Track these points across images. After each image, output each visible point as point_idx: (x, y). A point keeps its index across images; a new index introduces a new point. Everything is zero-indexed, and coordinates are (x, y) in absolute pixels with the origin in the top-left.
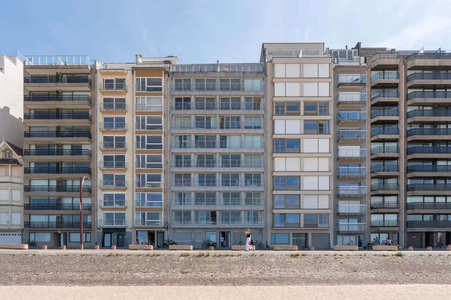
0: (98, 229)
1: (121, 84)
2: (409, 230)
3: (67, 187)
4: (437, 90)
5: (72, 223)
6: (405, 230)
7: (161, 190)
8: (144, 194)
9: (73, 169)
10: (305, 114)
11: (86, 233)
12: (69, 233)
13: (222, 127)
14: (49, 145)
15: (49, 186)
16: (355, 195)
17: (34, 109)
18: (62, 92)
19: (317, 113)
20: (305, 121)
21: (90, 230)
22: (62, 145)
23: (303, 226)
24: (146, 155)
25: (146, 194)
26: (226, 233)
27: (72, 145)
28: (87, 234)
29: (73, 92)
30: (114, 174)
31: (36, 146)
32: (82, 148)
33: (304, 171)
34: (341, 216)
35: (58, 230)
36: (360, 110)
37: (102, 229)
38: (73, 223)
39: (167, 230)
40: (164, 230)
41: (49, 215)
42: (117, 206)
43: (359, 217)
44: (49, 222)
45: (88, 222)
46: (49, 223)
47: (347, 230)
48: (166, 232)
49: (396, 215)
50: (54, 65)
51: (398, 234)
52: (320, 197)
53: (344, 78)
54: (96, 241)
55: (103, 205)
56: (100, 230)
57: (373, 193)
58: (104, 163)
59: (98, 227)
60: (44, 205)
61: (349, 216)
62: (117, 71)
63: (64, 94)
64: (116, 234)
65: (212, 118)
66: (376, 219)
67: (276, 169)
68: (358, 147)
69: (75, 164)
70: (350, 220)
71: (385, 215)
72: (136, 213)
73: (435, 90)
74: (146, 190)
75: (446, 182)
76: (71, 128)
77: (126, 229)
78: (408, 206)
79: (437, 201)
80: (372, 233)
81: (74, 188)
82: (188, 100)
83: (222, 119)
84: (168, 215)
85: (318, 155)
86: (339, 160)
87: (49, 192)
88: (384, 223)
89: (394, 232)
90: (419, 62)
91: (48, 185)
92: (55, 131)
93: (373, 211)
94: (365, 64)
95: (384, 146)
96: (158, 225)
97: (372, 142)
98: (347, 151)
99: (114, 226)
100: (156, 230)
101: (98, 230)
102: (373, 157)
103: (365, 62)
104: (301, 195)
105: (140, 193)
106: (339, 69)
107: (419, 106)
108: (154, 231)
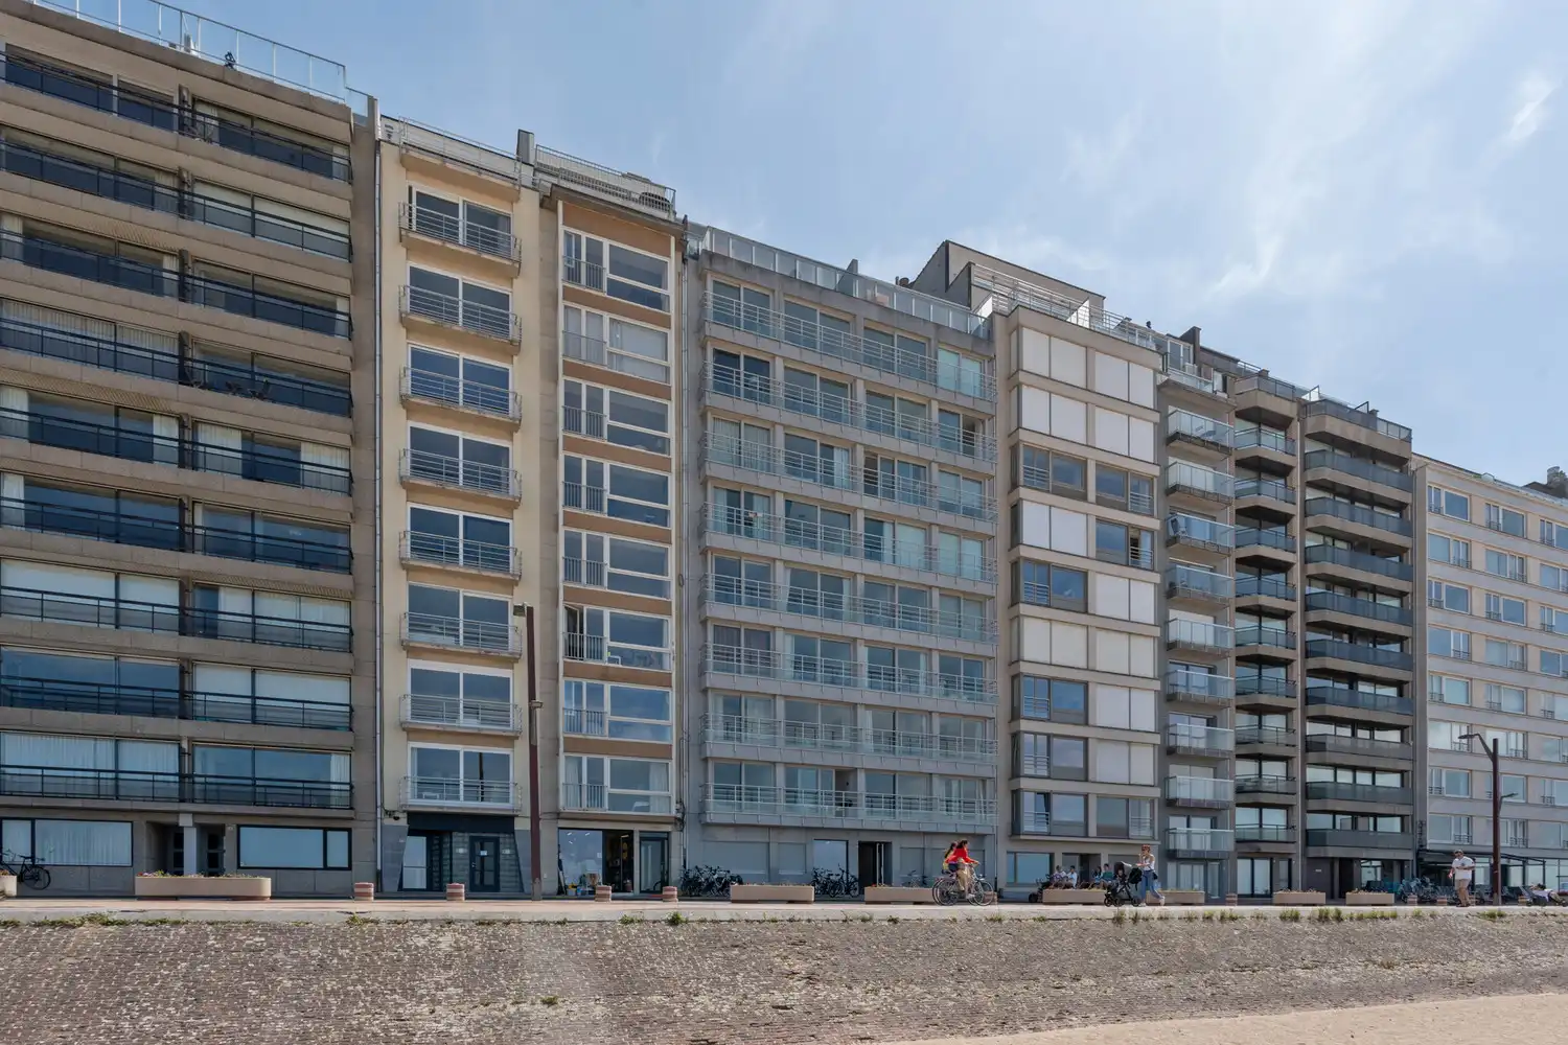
0: (389, 813)
1: (489, 231)
2: (1313, 852)
3: (221, 617)
4: (1357, 504)
5: (254, 785)
6: (1304, 854)
7: (665, 681)
8: (601, 688)
9: (258, 540)
10: (1099, 502)
11: (326, 830)
12: (239, 826)
13: (871, 490)
14: (117, 408)
15: (117, 600)
16: (1198, 750)
17: (23, 217)
18: (197, 180)
19: (1127, 504)
20: (1099, 520)
21: (352, 819)
22: (196, 423)
23: (1095, 835)
24: (607, 538)
25: (608, 687)
26: (880, 847)
27: (249, 436)
28: (329, 833)
29: (254, 196)
30: (461, 590)
31: (32, 400)
32: (299, 456)
33: (1098, 669)
34: (1181, 807)
35: (177, 813)
36: (1214, 519)
37: (405, 815)
38: (258, 783)
39: (682, 831)
40: (668, 828)
41: (118, 739)
42: (472, 724)
43: (1213, 812)
44: (117, 771)
45: (333, 779)
46: (117, 779)
47: (1208, 848)
48: (675, 838)
49: (1283, 812)
50: (167, 45)
51: (1290, 861)
52: (1134, 749)
53: (1186, 422)
54: (379, 867)
55: (409, 718)
56: (397, 818)
57: (1244, 750)
58: (412, 537)
59: (387, 807)
60: (102, 690)
61: (1191, 809)
62: (484, 177)
63: (199, 189)
64: (467, 840)
65: (836, 452)
66: (1246, 818)
67: (1028, 654)
68: (1209, 620)
69: (266, 520)
70: (1194, 820)
71: (1265, 811)
72: (566, 757)
73: (1353, 503)
74: (606, 675)
75: (1372, 737)
76: (250, 358)
77: (516, 820)
78: (1310, 792)
79: (1359, 781)
80: (1239, 858)
81: (259, 629)
82: (759, 366)
83: (871, 462)
84: (686, 774)
85: (1126, 628)
86: (1170, 649)
87: (117, 627)
88: (1261, 833)
89: (1282, 856)
90: (1334, 426)
91: (113, 597)
92: (174, 356)
93: (1244, 798)
94: (1225, 396)
95: (1260, 627)
96: (647, 809)
97: (1240, 610)
98: (1193, 628)
99: (462, 804)
100: (636, 828)
101: (389, 821)
102: (1243, 652)
103: (1225, 391)
104: (1090, 740)
105: (585, 682)
106: (1171, 392)
107: (1325, 535)
108: (632, 831)
